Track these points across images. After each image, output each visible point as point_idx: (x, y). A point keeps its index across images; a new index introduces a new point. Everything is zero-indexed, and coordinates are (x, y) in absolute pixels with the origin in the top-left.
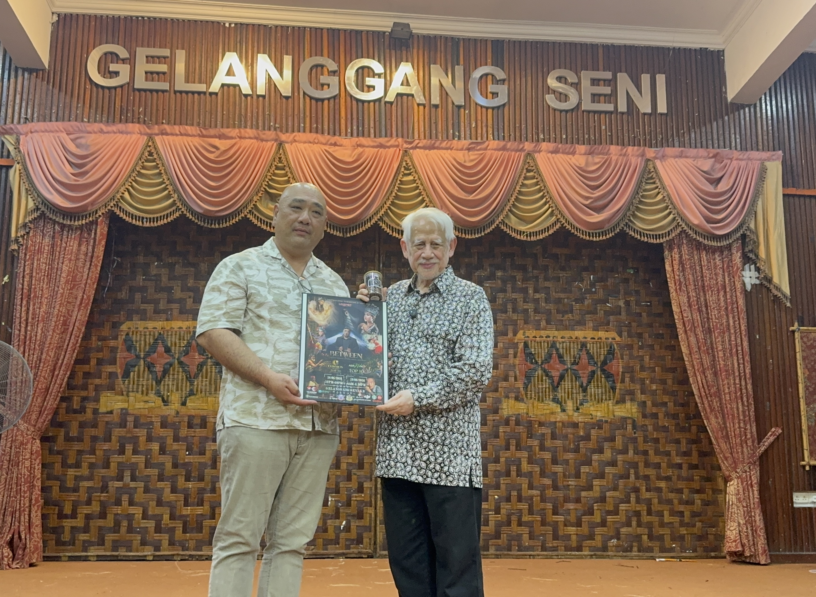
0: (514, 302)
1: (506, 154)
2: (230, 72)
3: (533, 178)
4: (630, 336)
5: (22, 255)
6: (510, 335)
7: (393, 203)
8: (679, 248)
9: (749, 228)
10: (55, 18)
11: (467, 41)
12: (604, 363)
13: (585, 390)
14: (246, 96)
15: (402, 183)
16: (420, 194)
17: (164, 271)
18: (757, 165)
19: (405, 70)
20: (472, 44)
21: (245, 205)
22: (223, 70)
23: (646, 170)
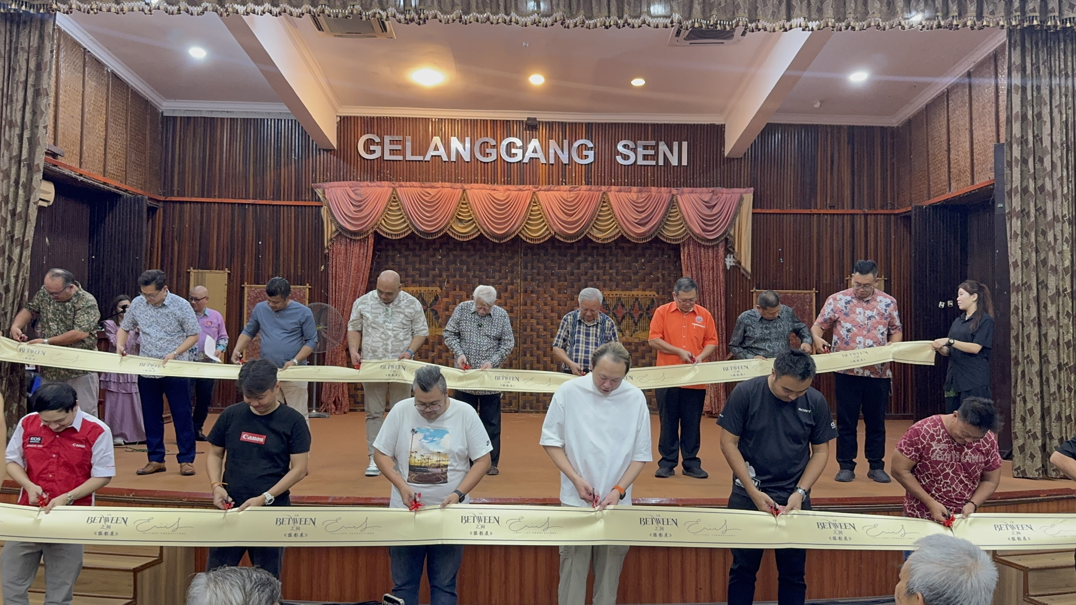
0: (598, 275)
1: (592, 193)
2: (436, 148)
3: (606, 206)
4: (663, 294)
5: (330, 255)
7: (527, 223)
8: (689, 245)
9: (729, 234)
10: (339, 119)
11: (571, 124)
12: (648, 309)
13: (636, 324)
14: (445, 162)
15: (532, 211)
16: (542, 217)
17: (403, 260)
18: (737, 197)
19: (534, 143)
20: (574, 125)
21: (446, 226)
22: (432, 146)
23: (672, 201)
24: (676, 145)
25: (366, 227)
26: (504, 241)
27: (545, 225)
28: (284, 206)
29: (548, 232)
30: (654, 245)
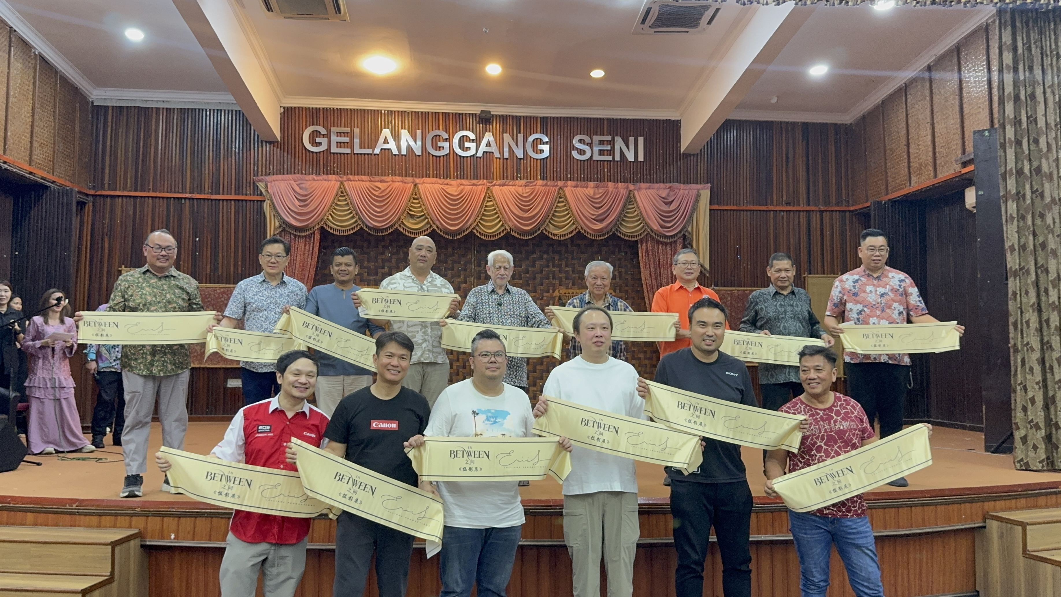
1: (548, 188)
2: (386, 141)
3: (563, 202)
6: (551, 291)
7: (481, 219)
8: (646, 242)
9: (687, 231)
10: (282, 110)
11: (526, 118)
14: (395, 155)
15: (486, 206)
16: (496, 213)
18: (695, 192)
19: (488, 137)
20: (529, 120)
21: (397, 222)
22: (381, 139)
23: (629, 197)
24: (632, 139)
25: (312, 223)
26: (459, 237)
27: (500, 221)
28: (223, 200)
29: (503, 228)
30: (610, 242)
